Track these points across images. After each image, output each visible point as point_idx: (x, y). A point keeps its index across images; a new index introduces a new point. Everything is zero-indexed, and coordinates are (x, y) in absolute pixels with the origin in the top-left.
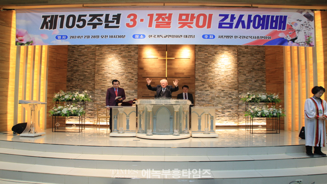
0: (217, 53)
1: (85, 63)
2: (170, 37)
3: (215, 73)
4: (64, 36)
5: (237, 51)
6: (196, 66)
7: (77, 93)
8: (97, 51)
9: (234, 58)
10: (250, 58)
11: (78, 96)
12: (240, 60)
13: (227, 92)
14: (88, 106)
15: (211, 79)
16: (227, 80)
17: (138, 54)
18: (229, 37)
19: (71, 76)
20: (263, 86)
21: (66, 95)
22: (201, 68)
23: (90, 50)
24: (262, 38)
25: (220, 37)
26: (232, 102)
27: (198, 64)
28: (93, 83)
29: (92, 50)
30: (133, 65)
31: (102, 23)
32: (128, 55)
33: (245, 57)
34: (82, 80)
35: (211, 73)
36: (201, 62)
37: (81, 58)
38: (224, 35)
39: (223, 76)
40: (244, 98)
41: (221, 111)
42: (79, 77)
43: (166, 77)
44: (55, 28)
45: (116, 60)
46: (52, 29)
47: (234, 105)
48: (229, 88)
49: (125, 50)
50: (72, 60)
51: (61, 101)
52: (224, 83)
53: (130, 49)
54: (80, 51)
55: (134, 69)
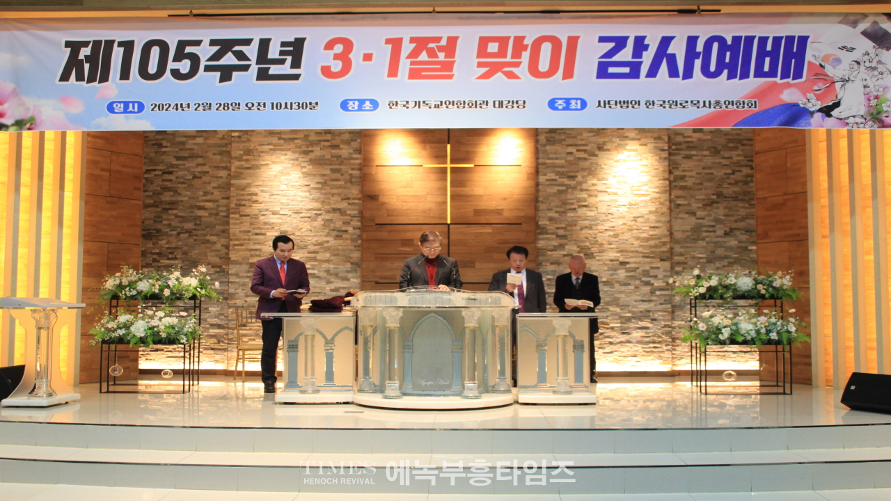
0: (605, 147)
1: (196, 180)
2: (453, 105)
3: (599, 211)
4: (133, 103)
5: (666, 139)
6: (540, 187)
7: (177, 274)
8: (233, 145)
9: (657, 163)
10: (709, 161)
11: (180, 283)
12: (678, 168)
13: (638, 268)
14: (208, 314)
15: (587, 227)
16: (636, 231)
17: (360, 153)
18: (630, 105)
19: (155, 221)
20: (749, 248)
21: (140, 280)
22: (554, 195)
23: (214, 142)
24: (730, 106)
25: (602, 104)
26: (653, 298)
27: (547, 183)
28: (224, 243)
29: (219, 142)
30: (346, 188)
31: (249, 66)
32: (330, 157)
33: (694, 158)
34: (190, 232)
35: (585, 209)
36: (556, 175)
37: (184, 165)
38: (613, 99)
39: (623, 217)
40: (685, 286)
41: (619, 325)
42: (180, 225)
43: (447, 224)
44: (104, 78)
45: (293, 172)
46: (96, 81)
47: (660, 307)
48: (641, 255)
49: (320, 141)
50: (157, 173)
51: (125, 299)
52: (627, 240)
53: (337, 138)
54: (183, 143)
55: (349, 199)
